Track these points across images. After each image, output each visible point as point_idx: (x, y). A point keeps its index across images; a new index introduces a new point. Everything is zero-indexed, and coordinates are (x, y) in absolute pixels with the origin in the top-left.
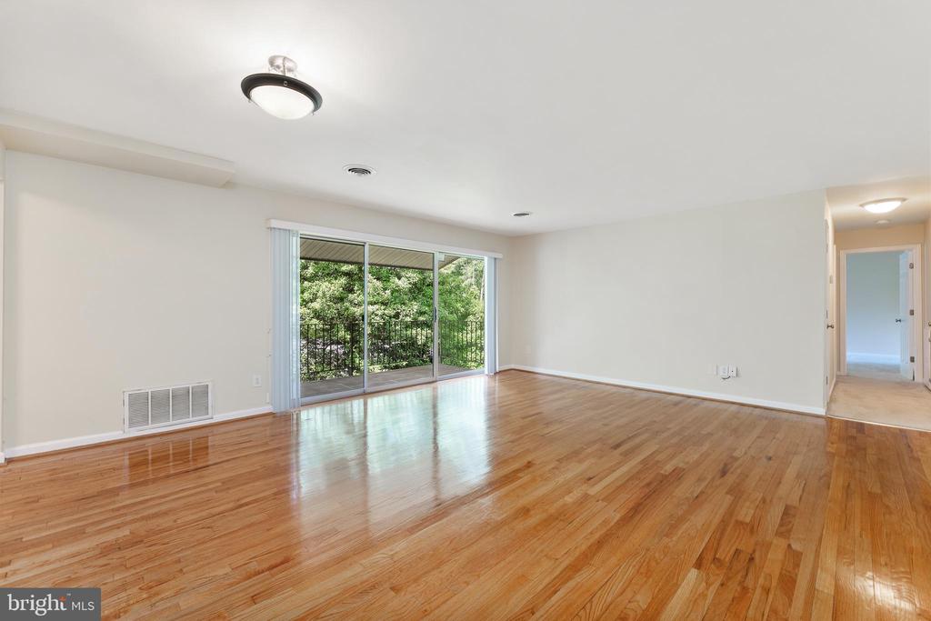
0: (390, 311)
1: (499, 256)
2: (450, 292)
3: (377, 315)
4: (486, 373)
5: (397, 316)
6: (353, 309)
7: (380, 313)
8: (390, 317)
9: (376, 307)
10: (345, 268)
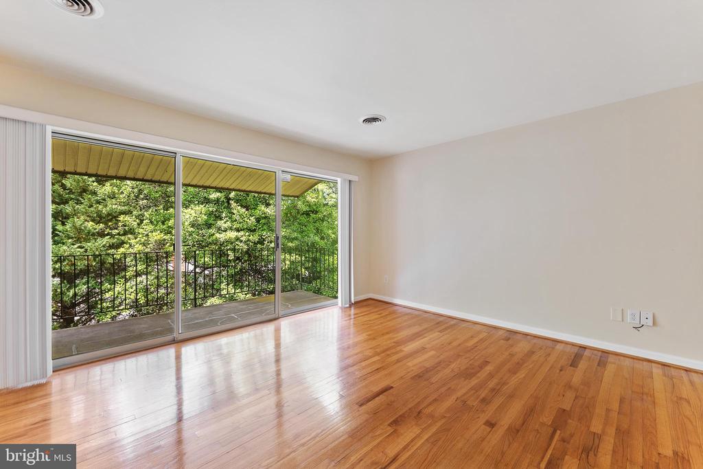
0: (254, 238)
1: (354, 178)
2: (323, 221)
3: (241, 241)
4: (340, 304)
5: (261, 242)
6: (218, 235)
7: (244, 239)
8: (255, 243)
9: (242, 233)
10: (214, 195)
